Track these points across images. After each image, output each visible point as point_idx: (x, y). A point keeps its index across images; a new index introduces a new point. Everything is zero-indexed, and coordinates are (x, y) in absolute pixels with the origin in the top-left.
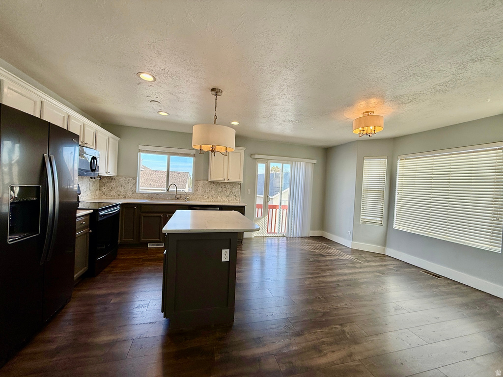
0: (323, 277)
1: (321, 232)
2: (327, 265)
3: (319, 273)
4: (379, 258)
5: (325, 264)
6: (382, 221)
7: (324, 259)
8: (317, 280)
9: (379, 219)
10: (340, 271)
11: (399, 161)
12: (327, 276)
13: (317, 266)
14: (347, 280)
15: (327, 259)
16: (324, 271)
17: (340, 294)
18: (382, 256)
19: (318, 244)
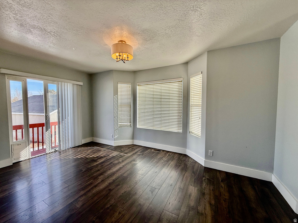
0: (95, 186)
1: (91, 138)
2: (99, 170)
3: (91, 184)
4: (131, 148)
5: (97, 169)
6: (130, 124)
7: (95, 164)
8: (90, 194)
9: (129, 123)
10: (109, 172)
11: (137, 86)
12: (99, 183)
13: (89, 176)
14: (116, 180)
15: (98, 163)
16: (96, 178)
17: (112, 202)
18: (132, 146)
19: (89, 150)
